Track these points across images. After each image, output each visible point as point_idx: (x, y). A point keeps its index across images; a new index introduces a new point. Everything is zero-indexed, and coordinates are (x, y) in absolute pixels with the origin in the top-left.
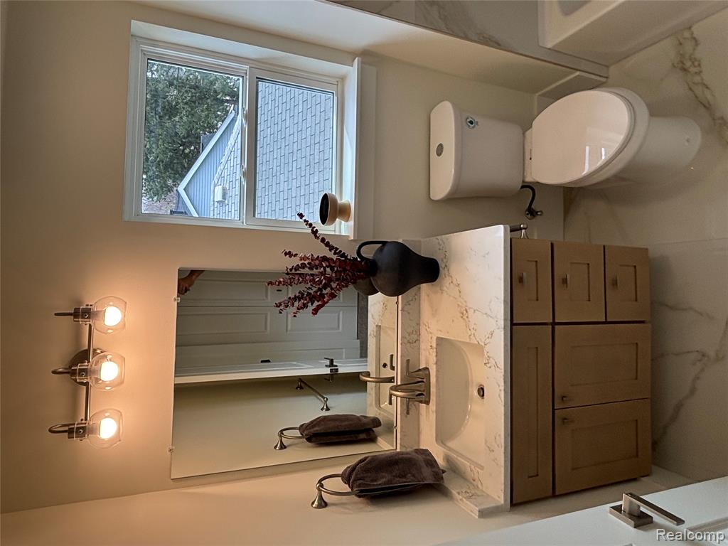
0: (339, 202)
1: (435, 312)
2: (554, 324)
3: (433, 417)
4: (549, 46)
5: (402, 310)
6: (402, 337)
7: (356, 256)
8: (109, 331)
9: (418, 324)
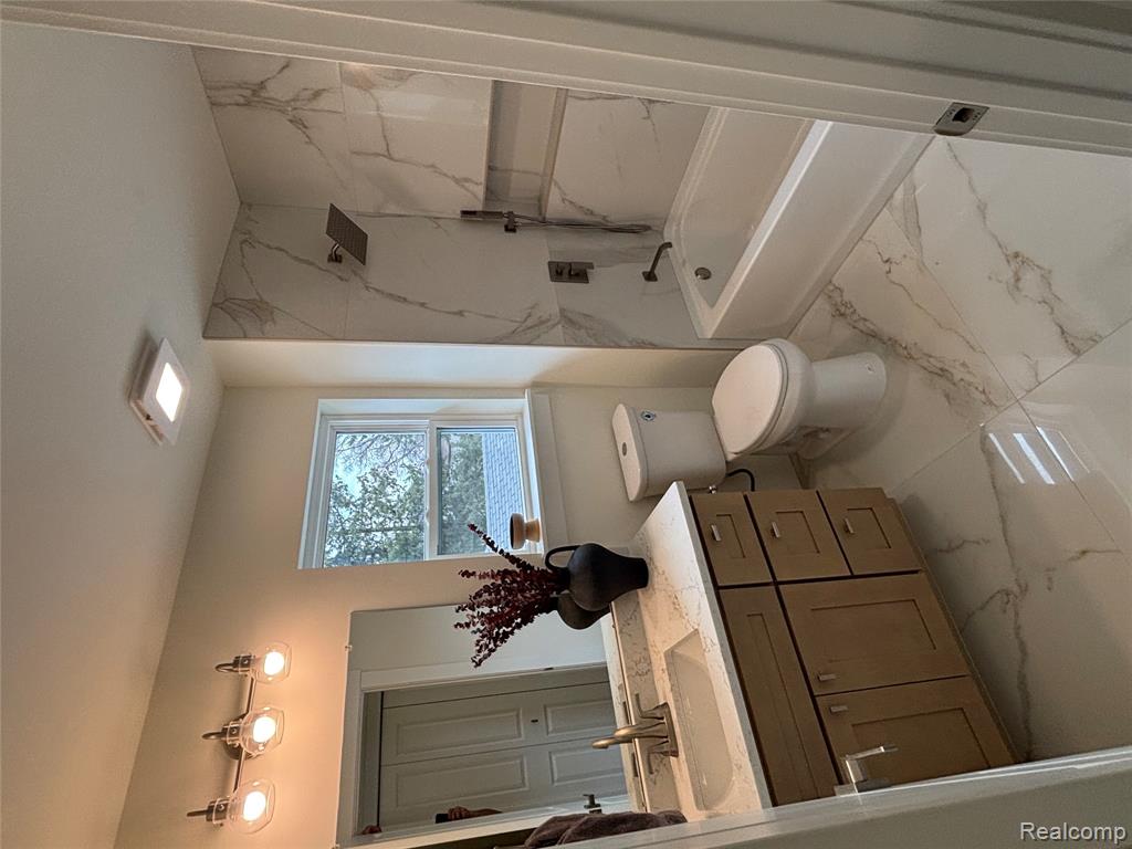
0: (526, 521)
1: (655, 621)
2: (777, 584)
3: (685, 767)
4: (710, 337)
5: (621, 632)
6: (628, 669)
7: (545, 568)
8: (270, 679)
9: (646, 649)
